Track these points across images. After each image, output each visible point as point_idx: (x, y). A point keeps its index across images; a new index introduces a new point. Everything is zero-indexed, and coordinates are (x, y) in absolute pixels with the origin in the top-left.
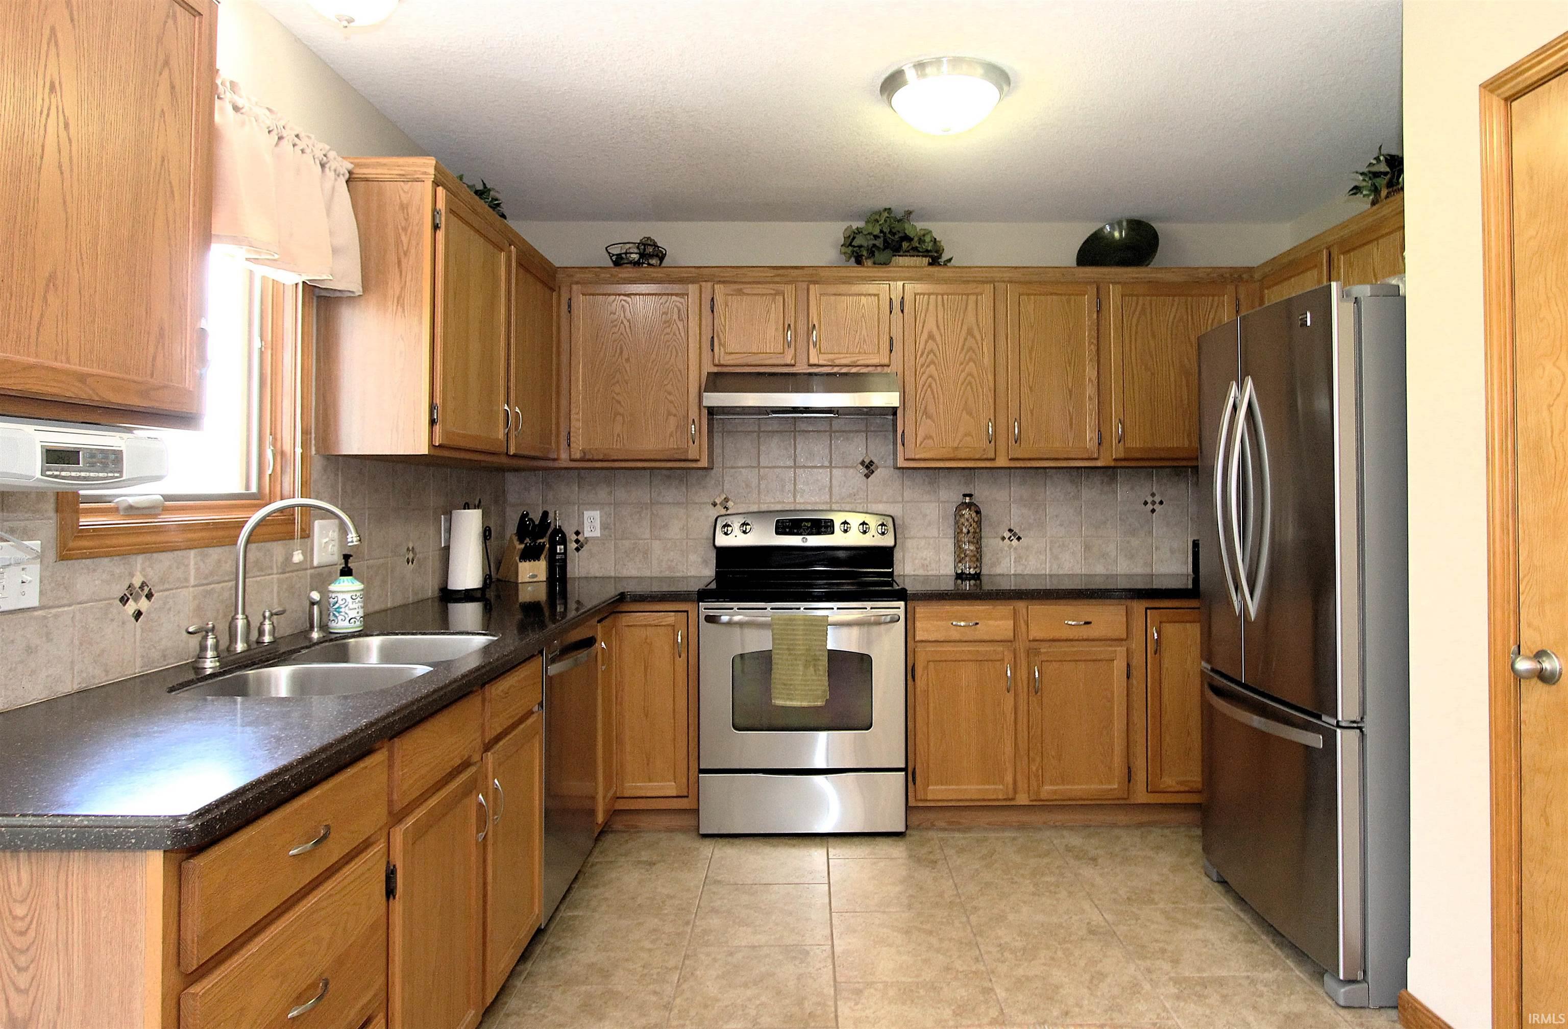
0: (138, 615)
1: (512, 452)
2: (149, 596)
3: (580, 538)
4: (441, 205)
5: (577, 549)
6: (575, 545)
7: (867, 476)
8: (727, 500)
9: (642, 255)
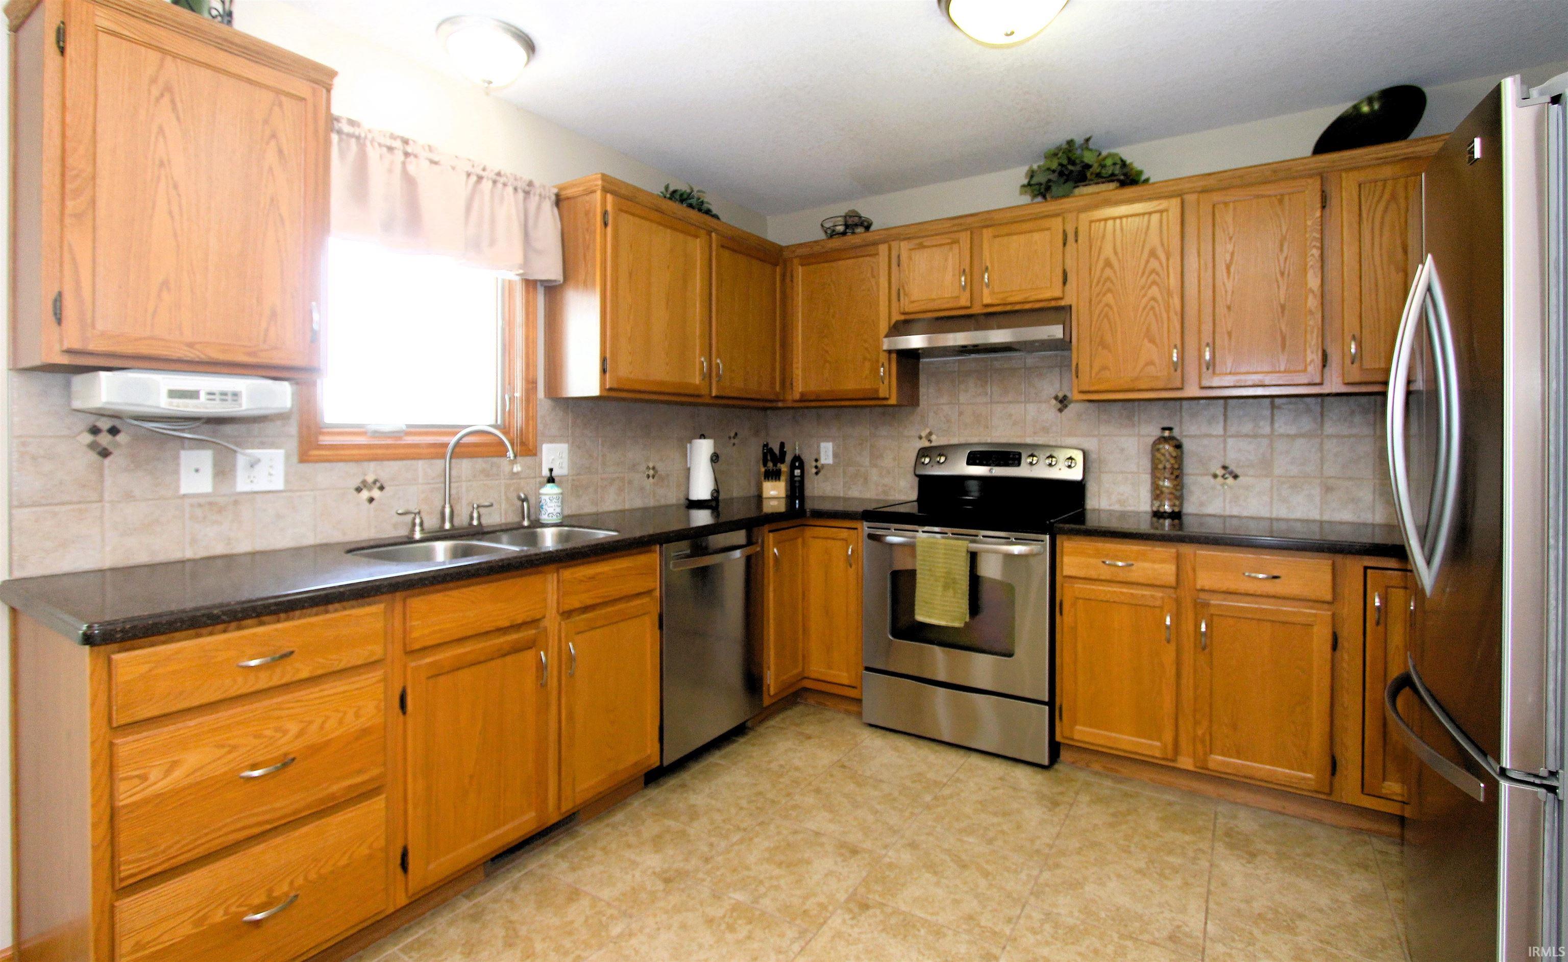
0: (371, 500)
1: (714, 394)
2: (382, 488)
3: (819, 464)
4: (609, 208)
5: (817, 473)
6: (814, 470)
7: (1060, 410)
8: (930, 434)
9: (847, 226)
